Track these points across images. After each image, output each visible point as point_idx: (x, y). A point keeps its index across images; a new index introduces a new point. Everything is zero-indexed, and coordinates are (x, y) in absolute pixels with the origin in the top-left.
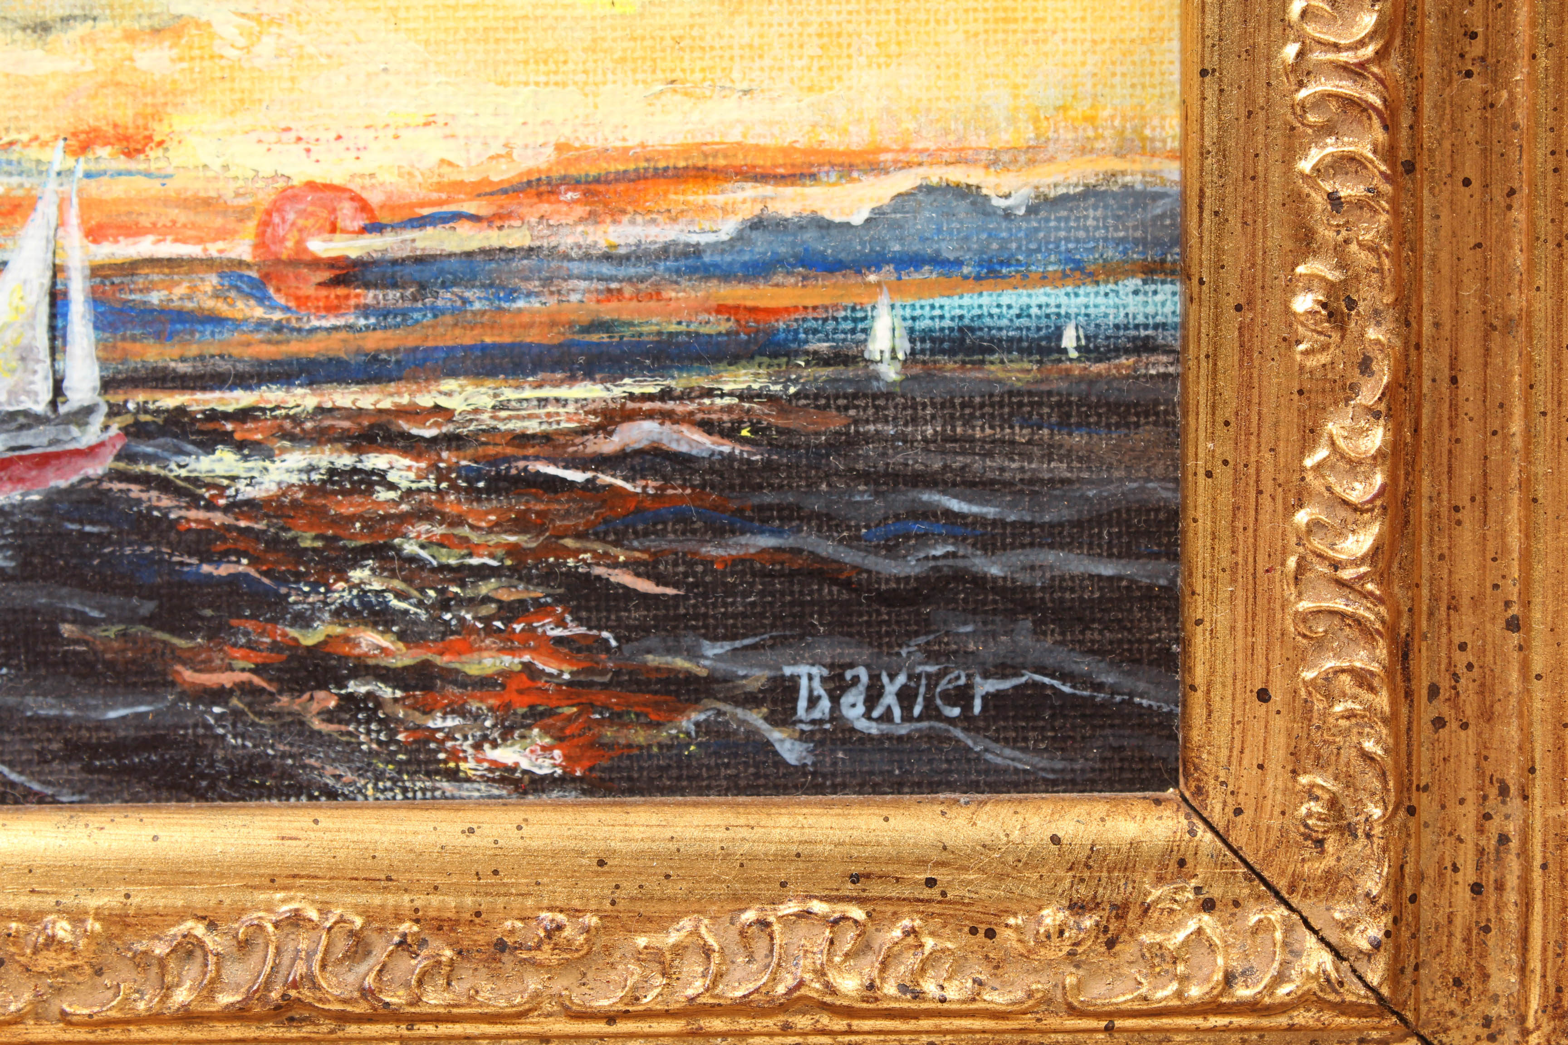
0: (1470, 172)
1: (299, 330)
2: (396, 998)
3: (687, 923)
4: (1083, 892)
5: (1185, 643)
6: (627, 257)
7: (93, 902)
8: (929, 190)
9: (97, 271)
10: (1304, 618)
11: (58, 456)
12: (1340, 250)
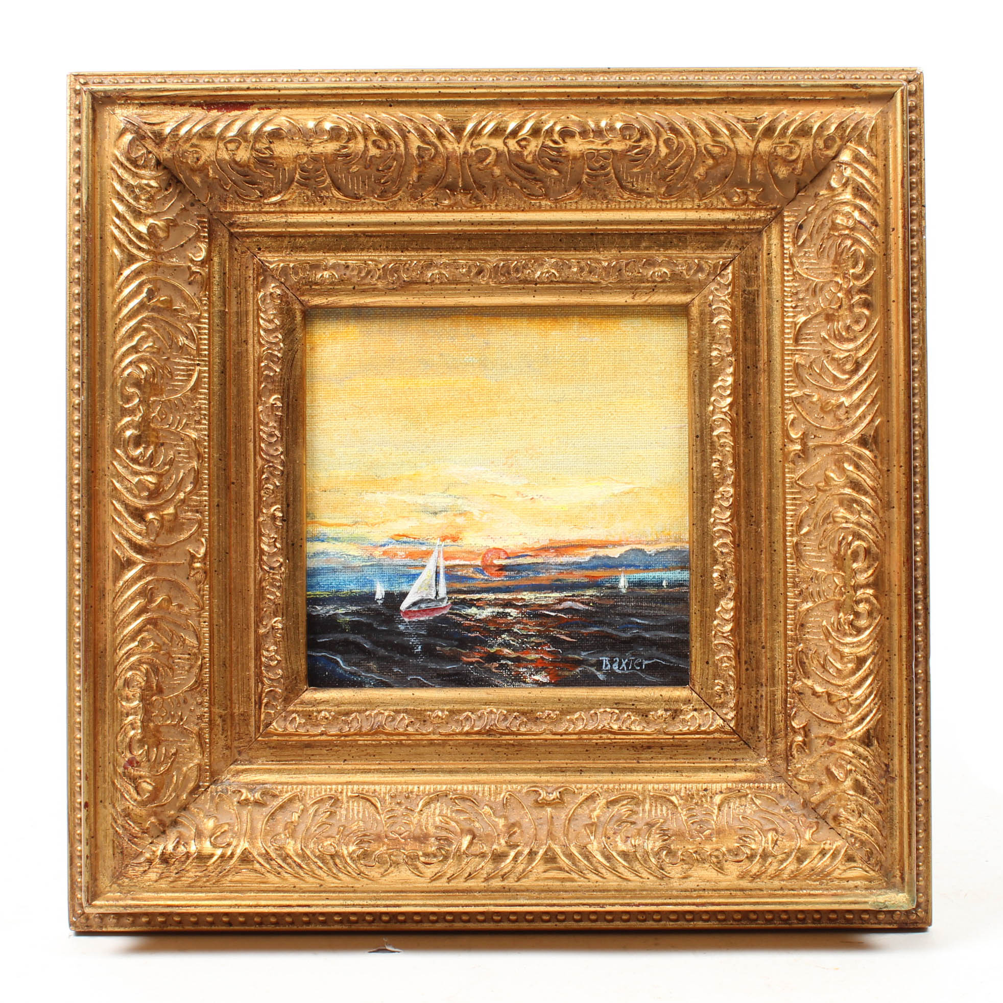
0: (752, 546)
1: (491, 581)
2: (515, 729)
3: (578, 713)
4: (667, 707)
5: (690, 652)
6: (565, 565)
7: (446, 708)
8: (633, 550)
9: (446, 567)
10: (716, 645)
11: (437, 609)
12: (723, 563)
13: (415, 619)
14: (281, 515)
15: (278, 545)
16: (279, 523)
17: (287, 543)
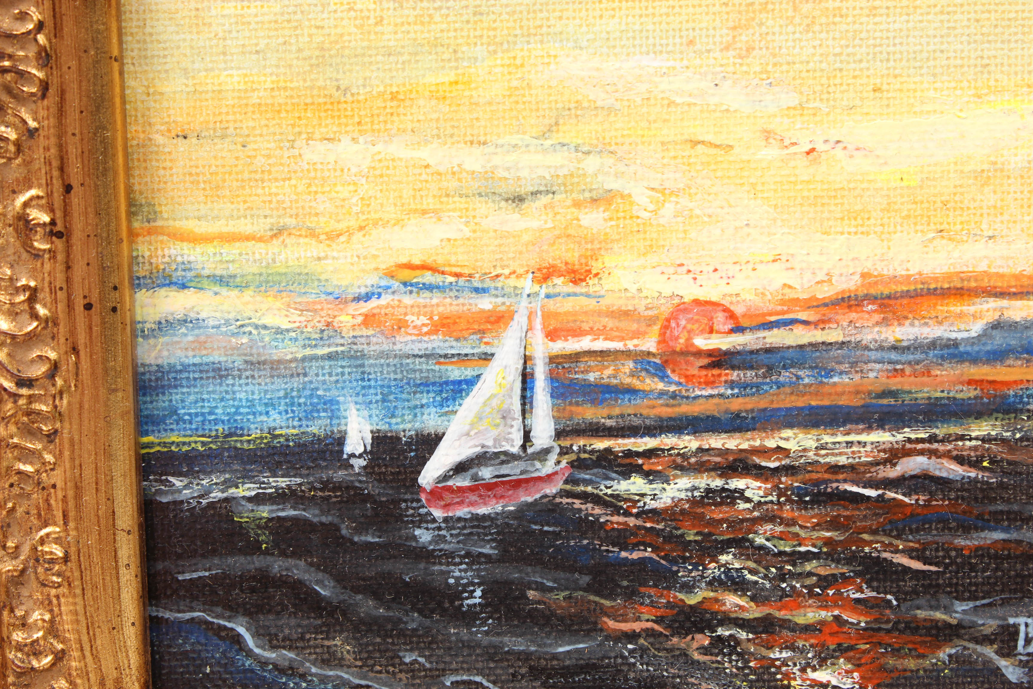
1: (687, 398)
6: (908, 348)
9: (553, 360)
11: (527, 481)
13: (462, 512)
14: (46, 218)
15: (42, 311)
16: (40, 245)
17: (70, 306)
